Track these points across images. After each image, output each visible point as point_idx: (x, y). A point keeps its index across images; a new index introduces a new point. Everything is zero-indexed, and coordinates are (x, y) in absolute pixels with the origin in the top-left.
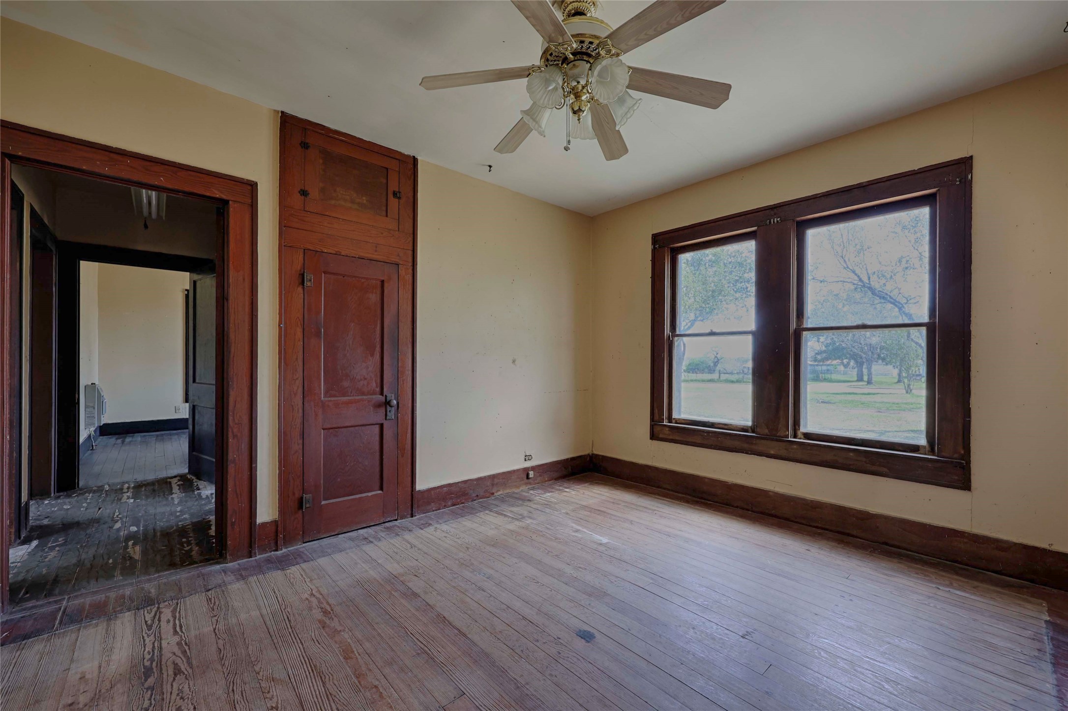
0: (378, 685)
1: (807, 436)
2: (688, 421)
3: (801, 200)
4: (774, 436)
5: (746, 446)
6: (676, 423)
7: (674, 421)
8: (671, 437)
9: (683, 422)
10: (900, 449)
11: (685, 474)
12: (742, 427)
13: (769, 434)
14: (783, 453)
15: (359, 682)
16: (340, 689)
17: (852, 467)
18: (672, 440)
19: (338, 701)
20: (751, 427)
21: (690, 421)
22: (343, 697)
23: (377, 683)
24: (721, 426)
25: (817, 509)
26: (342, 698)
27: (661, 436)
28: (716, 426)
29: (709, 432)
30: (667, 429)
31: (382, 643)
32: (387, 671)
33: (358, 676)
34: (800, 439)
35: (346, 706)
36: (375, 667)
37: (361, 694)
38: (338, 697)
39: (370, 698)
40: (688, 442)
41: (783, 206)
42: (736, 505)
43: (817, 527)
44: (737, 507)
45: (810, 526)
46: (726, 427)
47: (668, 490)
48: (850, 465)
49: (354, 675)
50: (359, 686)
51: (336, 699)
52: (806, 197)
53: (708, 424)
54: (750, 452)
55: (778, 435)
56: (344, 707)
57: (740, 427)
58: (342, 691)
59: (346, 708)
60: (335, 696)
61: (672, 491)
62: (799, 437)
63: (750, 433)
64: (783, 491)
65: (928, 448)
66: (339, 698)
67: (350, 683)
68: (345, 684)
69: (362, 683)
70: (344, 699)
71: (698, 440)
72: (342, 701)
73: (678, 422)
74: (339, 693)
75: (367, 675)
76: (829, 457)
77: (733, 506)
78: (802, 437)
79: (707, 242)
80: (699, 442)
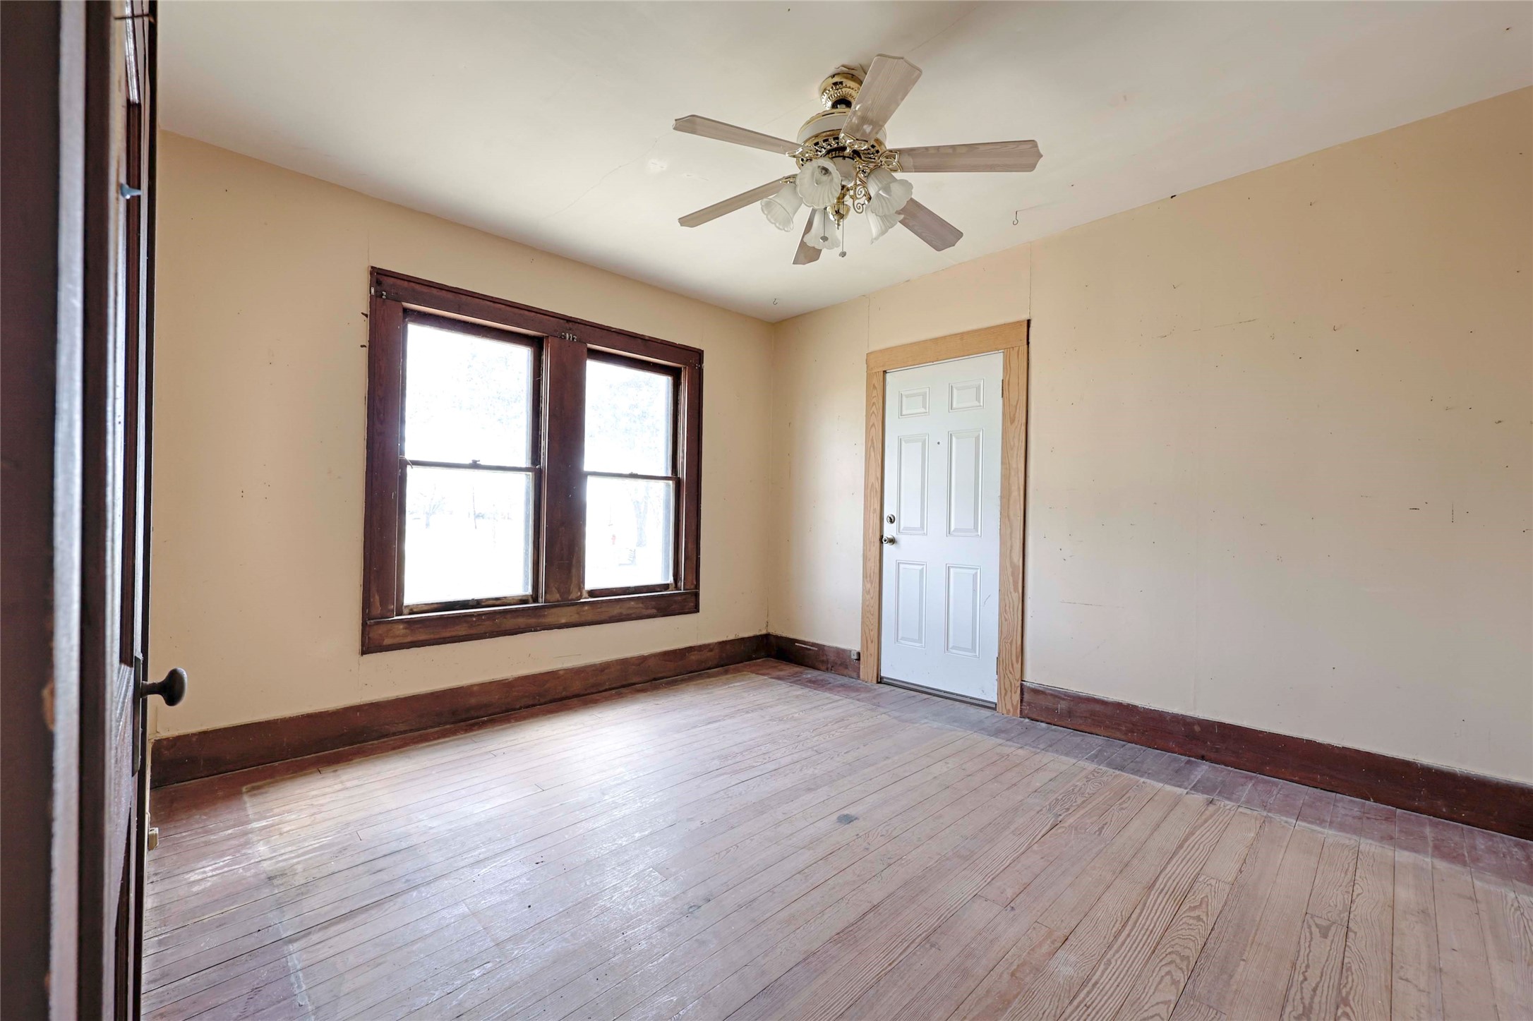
0: (1008, 973)
1: (592, 593)
2: (436, 606)
3: (595, 325)
4: (567, 602)
5: (532, 621)
6: (410, 614)
7: (406, 611)
8: (409, 639)
9: (425, 608)
10: (659, 590)
11: (437, 692)
12: (520, 598)
13: (560, 599)
14: (575, 618)
15: (1016, 996)
16: (1040, 1016)
17: (633, 616)
18: (412, 642)
19: (1060, 1008)
20: (532, 596)
21: (439, 605)
22: (1050, 1004)
23: (1006, 976)
24: (491, 602)
25: (606, 671)
26: (1051, 1006)
27: (387, 642)
28: (483, 604)
29: (479, 615)
30: (401, 627)
31: (926, 996)
32: (980, 971)
33: (1006, 1003)
34: (585, 598)
35: (1060, 996)
36: (979, 988)
37: (1032, 987)
38: (1053, 1012)
39: (1032, 975)
40: (444, 638)
41: (578, 323)
42: (518, 707)
43: (606, 690)
44: (520, 708)
45: (601, 692)
46: (498, 602)
47: (405, 732)
48: (631, 614)
49: (1007, 1009)
50: (1022, 993)
51: (1058, 1012)
52: (601, 325)
53: (471, 604)
54: (538, 628)
55: (570, 598)
56: (1062, 998)
57: (517, 598)
58: (1042, 1011)
59: (1063, 995)
60: (1055, 1016)
61: (411, 731)
62: (584, 597)
63: (531, 603)
64: (571, 665)
65: (674, 585)
66: (1055, 1008)
67: (1024, 1007)
68: (1028, 1013)
69: (1015, 992)
70: (1052, 1003)
71: (462, 630)
72: (1056, 1004)
73: (415, 610)
74: (1046, 1013)
75: (1000, 992)
76: (616, 610)
77: (515, 710)
78: (587, 596)
79: (465, 323)
80: (464, 633)
